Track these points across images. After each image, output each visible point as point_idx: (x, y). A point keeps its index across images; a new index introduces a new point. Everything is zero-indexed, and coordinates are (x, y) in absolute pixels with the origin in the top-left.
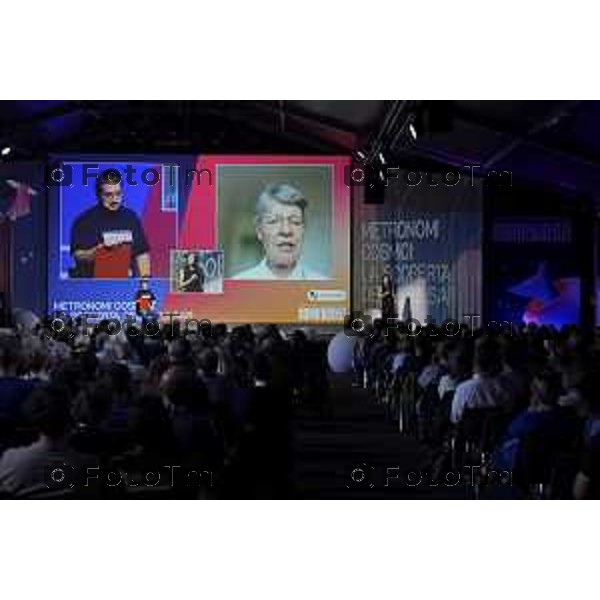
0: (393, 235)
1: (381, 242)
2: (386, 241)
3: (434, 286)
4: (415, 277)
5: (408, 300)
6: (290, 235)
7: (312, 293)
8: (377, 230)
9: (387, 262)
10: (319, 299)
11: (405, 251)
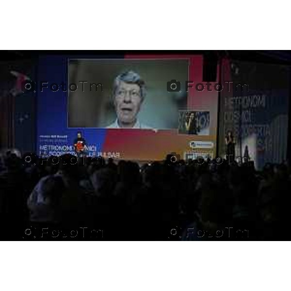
0: (241, 106)
1: (235, 110)
2: (237, 110)
3: (261, 139)
4: (251, 133)
5: (247, 147)
6: (130, 102)
7: (193, 143)
8: (232, 103)
9: (237, 124)
10: (197, 147)
11: (247, 116)
